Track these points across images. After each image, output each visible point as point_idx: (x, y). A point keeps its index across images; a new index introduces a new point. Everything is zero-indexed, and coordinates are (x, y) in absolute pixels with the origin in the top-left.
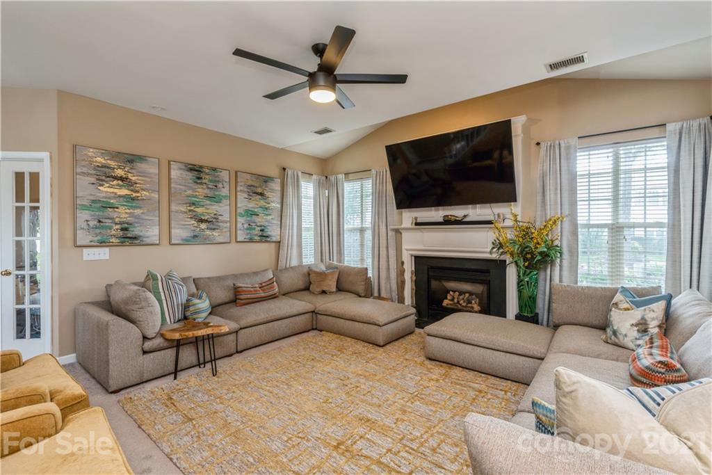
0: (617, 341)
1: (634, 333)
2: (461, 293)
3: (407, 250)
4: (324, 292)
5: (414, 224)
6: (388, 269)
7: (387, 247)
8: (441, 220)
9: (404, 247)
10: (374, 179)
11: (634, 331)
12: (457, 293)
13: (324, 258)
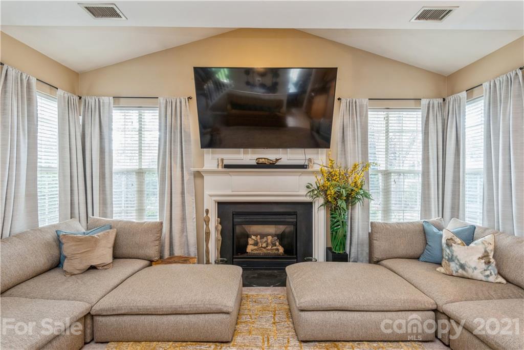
0: (464, 273)
1: (481, 265)
2: (263, 236)
3: (211, 196)
4: (93, 268)
5: (220, 166)
6: (183, 219)
7: (183, 193)
8: (254, 163)
9: (207, 192)
10: (163, 109)
11: (482, 264)
12: (259, 237)
13: (76, 211)
